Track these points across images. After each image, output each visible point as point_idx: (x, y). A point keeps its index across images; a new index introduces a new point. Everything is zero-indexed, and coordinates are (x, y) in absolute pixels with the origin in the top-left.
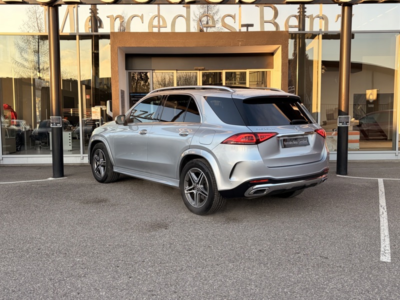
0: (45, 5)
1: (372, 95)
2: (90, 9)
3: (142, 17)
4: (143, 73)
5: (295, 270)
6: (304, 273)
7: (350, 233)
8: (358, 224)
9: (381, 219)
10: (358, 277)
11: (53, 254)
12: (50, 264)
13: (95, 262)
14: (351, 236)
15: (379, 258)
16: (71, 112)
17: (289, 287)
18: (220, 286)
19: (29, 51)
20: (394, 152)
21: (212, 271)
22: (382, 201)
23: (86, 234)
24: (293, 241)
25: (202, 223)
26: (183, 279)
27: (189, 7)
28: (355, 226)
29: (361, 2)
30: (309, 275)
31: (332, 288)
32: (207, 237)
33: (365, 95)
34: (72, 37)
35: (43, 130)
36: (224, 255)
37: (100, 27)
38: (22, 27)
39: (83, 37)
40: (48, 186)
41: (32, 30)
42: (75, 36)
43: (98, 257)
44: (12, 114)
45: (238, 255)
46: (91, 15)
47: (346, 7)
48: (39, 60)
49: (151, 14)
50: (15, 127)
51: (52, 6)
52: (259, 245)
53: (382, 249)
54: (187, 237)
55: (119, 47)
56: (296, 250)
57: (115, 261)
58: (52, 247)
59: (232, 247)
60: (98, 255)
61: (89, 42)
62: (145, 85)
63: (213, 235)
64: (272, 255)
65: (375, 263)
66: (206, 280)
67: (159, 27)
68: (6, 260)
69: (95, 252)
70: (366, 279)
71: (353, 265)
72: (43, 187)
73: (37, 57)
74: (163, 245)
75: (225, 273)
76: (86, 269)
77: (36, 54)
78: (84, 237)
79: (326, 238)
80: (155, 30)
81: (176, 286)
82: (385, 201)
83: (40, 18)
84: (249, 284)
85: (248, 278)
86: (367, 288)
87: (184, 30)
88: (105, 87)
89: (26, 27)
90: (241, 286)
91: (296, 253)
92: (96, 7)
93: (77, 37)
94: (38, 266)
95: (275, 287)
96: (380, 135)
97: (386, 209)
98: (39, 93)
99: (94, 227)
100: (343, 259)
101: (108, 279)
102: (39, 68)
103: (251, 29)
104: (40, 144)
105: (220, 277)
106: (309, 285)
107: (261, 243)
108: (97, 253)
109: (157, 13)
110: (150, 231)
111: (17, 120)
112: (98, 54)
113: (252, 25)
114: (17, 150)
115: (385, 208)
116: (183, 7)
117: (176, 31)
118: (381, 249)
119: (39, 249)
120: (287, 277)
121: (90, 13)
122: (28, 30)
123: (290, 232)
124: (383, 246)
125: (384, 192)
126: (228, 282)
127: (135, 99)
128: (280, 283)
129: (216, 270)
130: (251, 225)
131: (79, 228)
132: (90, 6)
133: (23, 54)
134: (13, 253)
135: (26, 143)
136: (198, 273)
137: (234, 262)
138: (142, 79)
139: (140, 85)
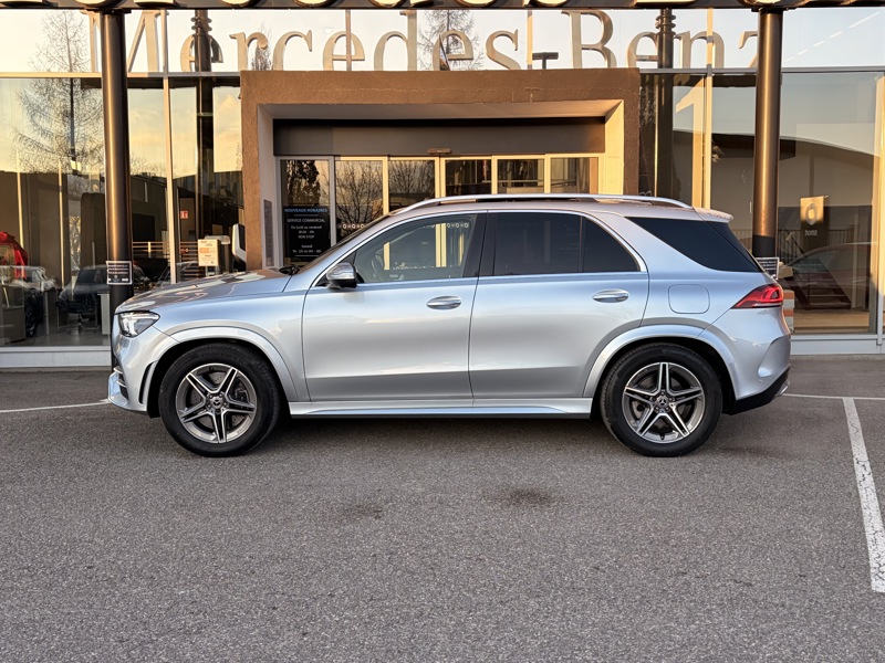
0: (95, 11)
1: (812, 208)
2: (193, 20)
3: (309, 38)
4: (305, 162)
5: (681, 613)
6: (701, 621)
7: (794, 524)
8: (810, 505)
9: (862, 492)
10: (827, 630)
11: (123, 580)
12: (117, 602)
13: (221, 598)
14: (799, 533)
15: (869, 583)
16: (150, 250)
17: (670, 656)
18: (513, 655)
19: (52, 112)
20: (875, 336)
21: (490, 617)
22: (860, 451)
23: (197, 530)
24: (668, 544)
25: (458, 503)
26: (426, 638)
27: (415, 16)
28: (805, 509)
29: (802, 3)
30: (715, 625)
31: (770, 657)
32: (473, 536)
33: (798, 209)
34: (153, 82)
35: (85, 289)
36: (515, 580)
37: (216, 59)
38: (35, 60)
39: (178, 82)
40: (103, 419)
41: (57, 67)
42: (161, 80)
43: (226, 586)
44: (16, 254)
45: (548, 580)
46: (194, 32)
47: (769, 16)
48: (72, 132)
49: (328, 31)
50: (22, 284)
51: (109, 13)
52: (591, 555)
53: (873, 564)
54: (427, 537)
55: (261, 106)
56: (678, 567)
57: (267, 595)
58: (120, 562)
59: (532, 560)
60: (227, 581)
61: (190, 94)
62: (311, 186)
63: (487, 532)
64: (625, 578)
65: (861, 595)
66: (478, 639)
67: (349, 59)
68: (15, 595)
69: (220, 573)
70: (846, 634)
71: (811, 601)
72: (92, 420)
73: (68, 127)
74: (374, 556)
75: (521, 621)
76: (201, 616)
77: (67, 119)
78: (191, 538)
79: (744, 538)
80: (340, 66)
81: (410, 654)
82: (864, 450)
83: (77, 38)
84: (579, 650)
85: (576, 635)
86: (851, 656)
87: (403, 67)
88: (223, 192)
89: (44, 59)
90: (561, 654)
91: (679, 573)
92: (206, 15)
93: (166, 83)
94: (91, 607)
95: (639, 654)
96: (834, 299)
97: (869, 469)
98: (75, 207)
99: (214, 514)
100: (786, 588)
101: (255, 640)
102: (73, 151)
103: (551, 64)
104: (79, 321)
105: (511, 632)
106: (716, 648)
107: (597, 549)
108: (224, 575)
109: (344, 29)
110: (341, 522)
111: (28, 267)
112: (211, 119)
113: (554, 56)
114: (28, 335)
115: (868, 465)
116: (401, 14)
117: (385, 69)
118: (870, 562)
119: (90, 567)
120: (665, 632)
121: (193, 28)
122: (49, 66)
123: (660, 524)
124: (875, 555)
125: (860, 428)
126: (529, 644)
127: (296, 220)
128: (650, 645)
129: (499, 614)
130: (570, 507)
131: (179, 518)
132: (192, 13)
133: (37, 119)
134: (32, 576)
135: (47, 319)
136: (458, 624)
137: (538, 597)
138: (304, 176)
139: (299, 189)
